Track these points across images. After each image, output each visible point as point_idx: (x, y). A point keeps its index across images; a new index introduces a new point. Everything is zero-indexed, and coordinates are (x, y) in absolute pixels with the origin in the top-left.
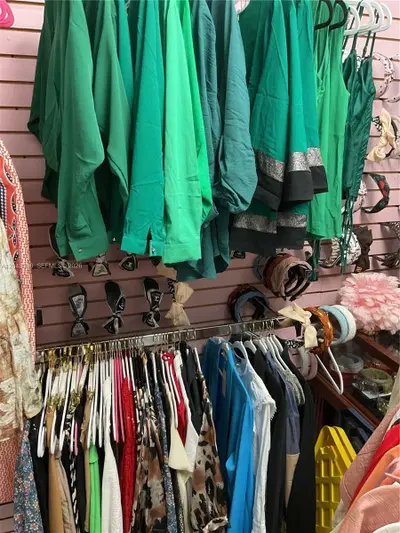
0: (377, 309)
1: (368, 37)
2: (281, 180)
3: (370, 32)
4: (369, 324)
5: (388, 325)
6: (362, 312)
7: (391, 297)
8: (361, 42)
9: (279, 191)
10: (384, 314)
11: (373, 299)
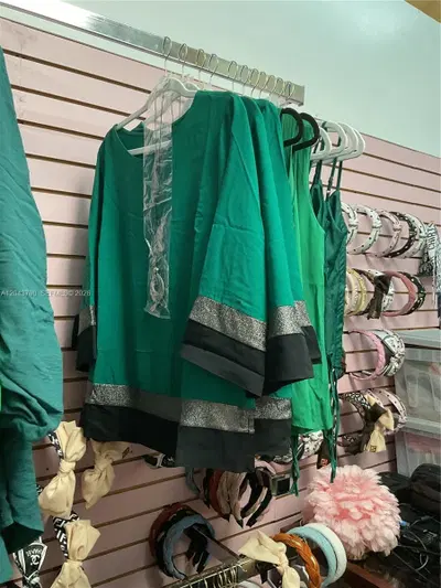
0: (366, 522)
1: (334, 167)
2: (262, 348)
3: (335, 160)
4: (357, 545)
5: (382, 543)
6: (347, 529)
7: (381, 503)
8: (326, 172)
9: (261, 365)
10: (376, 529)
11: (359, 508)
